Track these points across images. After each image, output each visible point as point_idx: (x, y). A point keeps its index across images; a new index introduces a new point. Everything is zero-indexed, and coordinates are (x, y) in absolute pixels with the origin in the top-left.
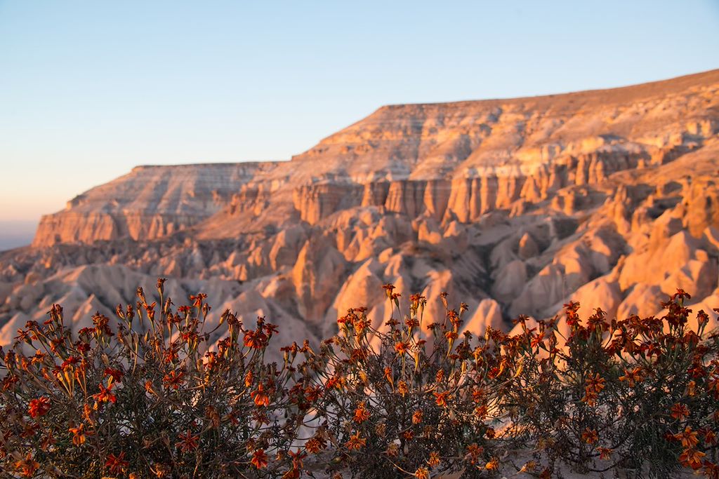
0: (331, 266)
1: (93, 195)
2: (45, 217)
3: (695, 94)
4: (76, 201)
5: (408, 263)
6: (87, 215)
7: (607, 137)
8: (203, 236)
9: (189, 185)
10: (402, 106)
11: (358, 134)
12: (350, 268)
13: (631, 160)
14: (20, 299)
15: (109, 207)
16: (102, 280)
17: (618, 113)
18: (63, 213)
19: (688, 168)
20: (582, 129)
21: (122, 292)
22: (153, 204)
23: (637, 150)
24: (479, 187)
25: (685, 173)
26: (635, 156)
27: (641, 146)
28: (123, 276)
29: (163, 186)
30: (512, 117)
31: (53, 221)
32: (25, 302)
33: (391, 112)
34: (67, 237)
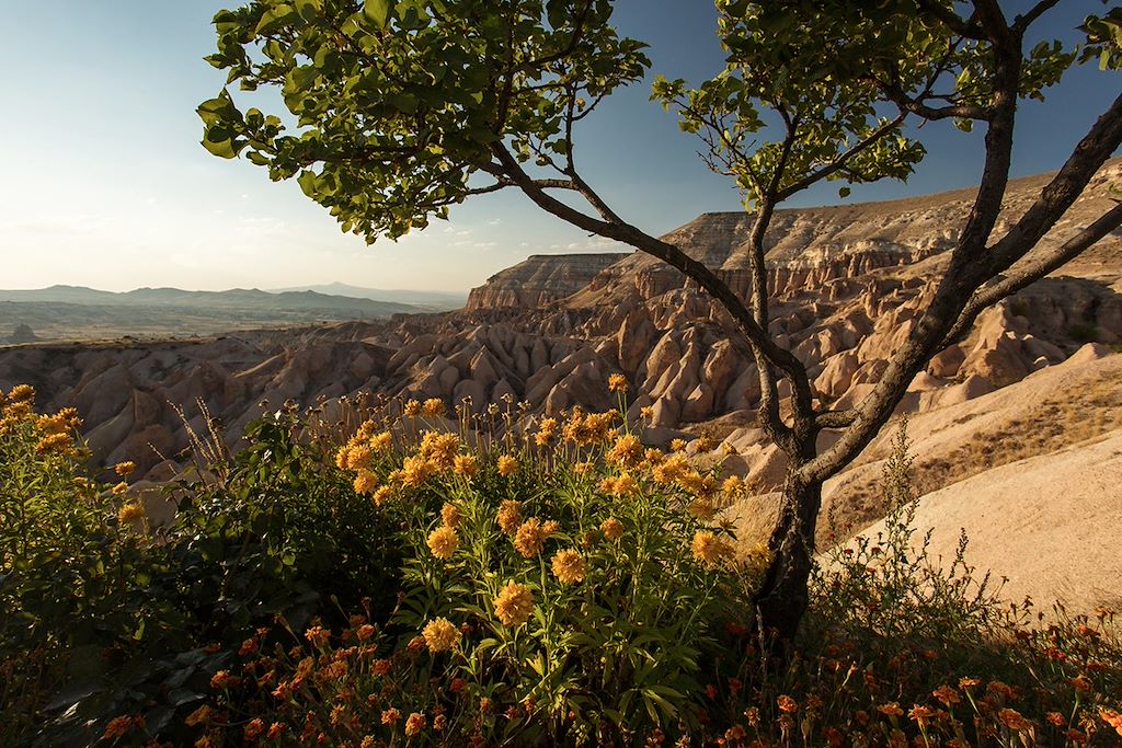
0: (644, 332)
1: (503, 275)
2: (473, 290)
3: (953, 207)
4: (492, 280)
5: (700, 333)
6: (500, 289)
7: (876, 240)
8: (572, 306)
9: (566, 269)
10: (720, 214)
11: (684, 235)
12: (659, 335)
13: (894, 258)
14: (442, 345)
15: (513, 284)
16: (492, 336)
17: (888, 220)
18: (484, 288)
19: (930, 268)
20: (857, 233)
21: (503, 343)
22: (542, 282)
23: (900, 251)
24: (773, 277)
25: (927, 272)
26: (900, 256)
27: (904, 247)
28: (505, 333)
29: (548, 269)
30: (802, 223)
31: (477, 294)
32: (444, 349)
33: (711, 217)
34: (486, 304)
